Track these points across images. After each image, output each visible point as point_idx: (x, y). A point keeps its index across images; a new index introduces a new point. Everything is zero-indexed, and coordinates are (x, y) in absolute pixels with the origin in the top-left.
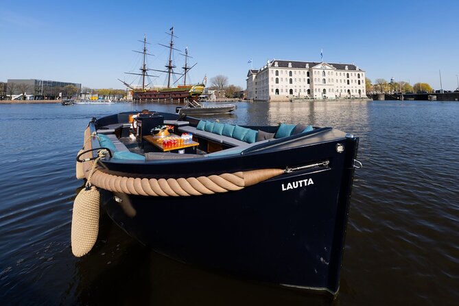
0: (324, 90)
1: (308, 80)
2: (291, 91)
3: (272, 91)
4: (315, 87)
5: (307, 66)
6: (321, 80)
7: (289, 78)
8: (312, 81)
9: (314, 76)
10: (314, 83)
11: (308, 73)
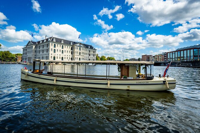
0: (80, 58)
1: (72, 52)
2: (62, 58)
3: (51, 58)
4: (75, 56)
5: (72, 44)
6: (79, 53)
7: (62, 50)
8: (74, 53)
9: (76, 50)
10: (75, 54)
11: (72, 48)
